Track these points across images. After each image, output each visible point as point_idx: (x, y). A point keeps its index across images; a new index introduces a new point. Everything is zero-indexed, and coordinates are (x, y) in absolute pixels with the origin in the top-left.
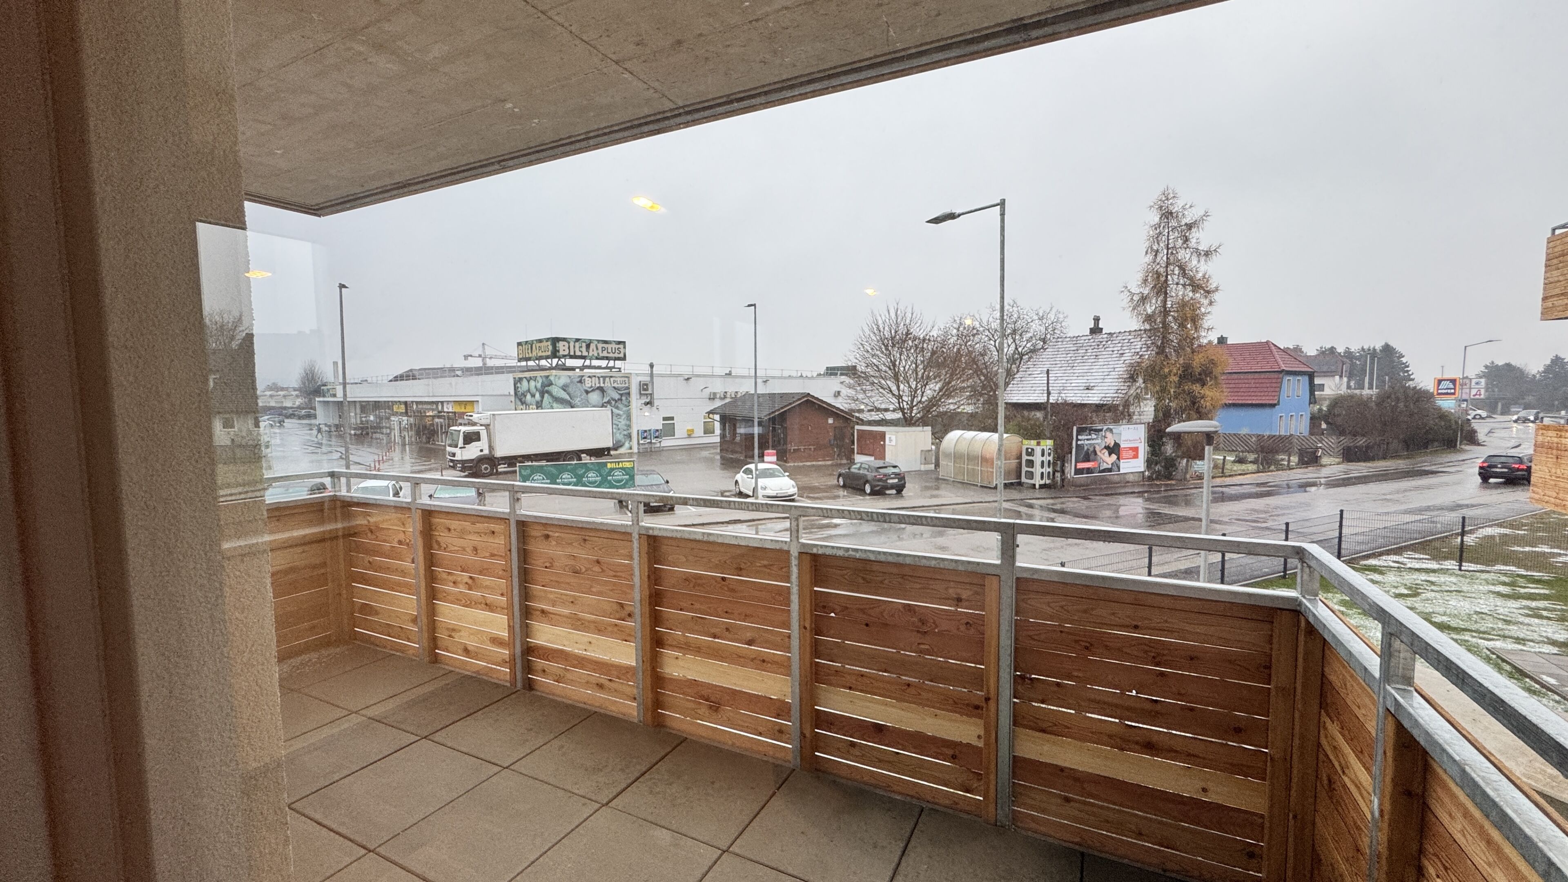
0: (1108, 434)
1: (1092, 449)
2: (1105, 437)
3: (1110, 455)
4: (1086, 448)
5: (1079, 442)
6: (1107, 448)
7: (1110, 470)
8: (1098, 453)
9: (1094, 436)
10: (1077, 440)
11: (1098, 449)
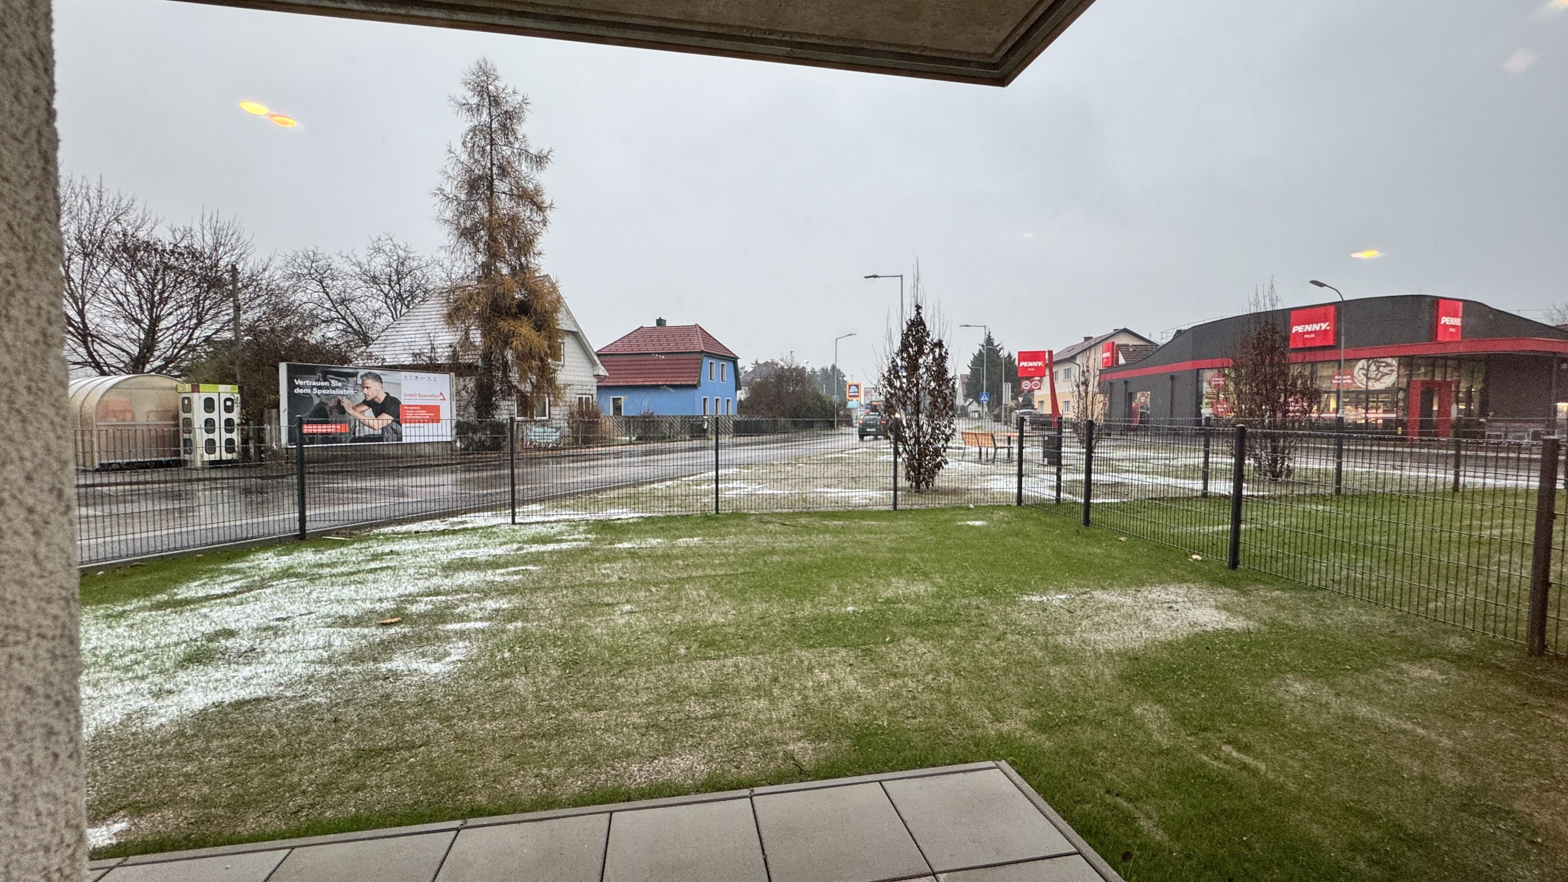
0: (370, 382)
3: (377, 414)
4: (316, 401)
5: (297, 391)
6: (370, 403)
7: (380, 438)
8: (350, 411)
9: (334, 383)
10: (291, 386)
11: (346, 403)
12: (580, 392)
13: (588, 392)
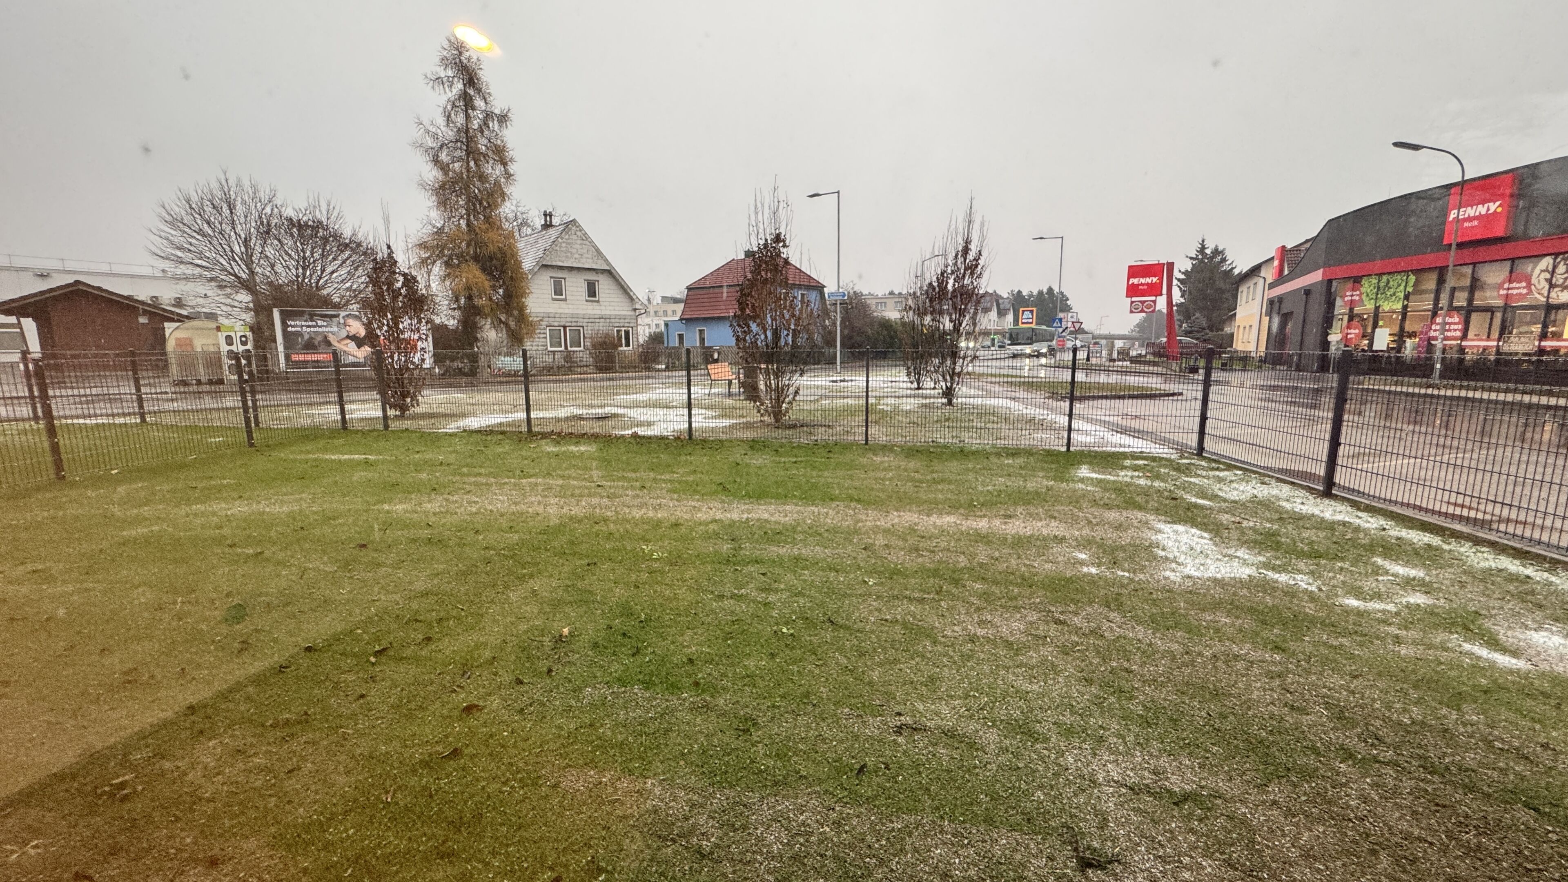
0: (351, 321)
1: (319, 338)
2: (345, 325)
4: (306, 337)
5: (290, 329)
6: (353, 338)
8: (335, 344)
9: (320, 323)
10: (284, 326)
11: (331, 338)
12: (617, 325)
13: (626, 325)
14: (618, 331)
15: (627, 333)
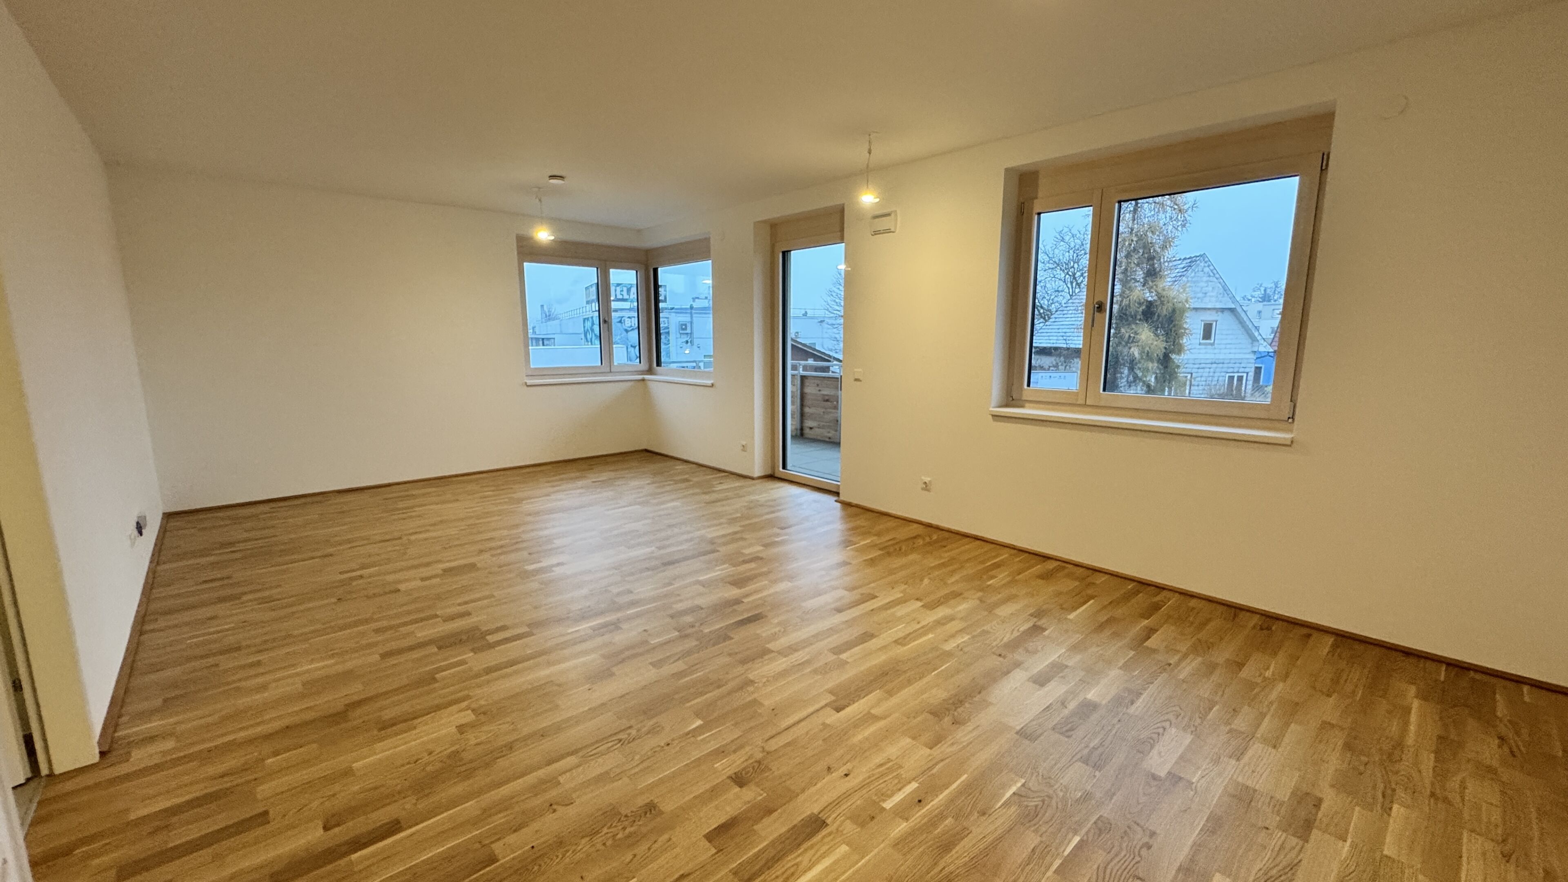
12: (1231, 370)
13: (1241, 370)
14: (1231, 378)
15: (1240, 379)
